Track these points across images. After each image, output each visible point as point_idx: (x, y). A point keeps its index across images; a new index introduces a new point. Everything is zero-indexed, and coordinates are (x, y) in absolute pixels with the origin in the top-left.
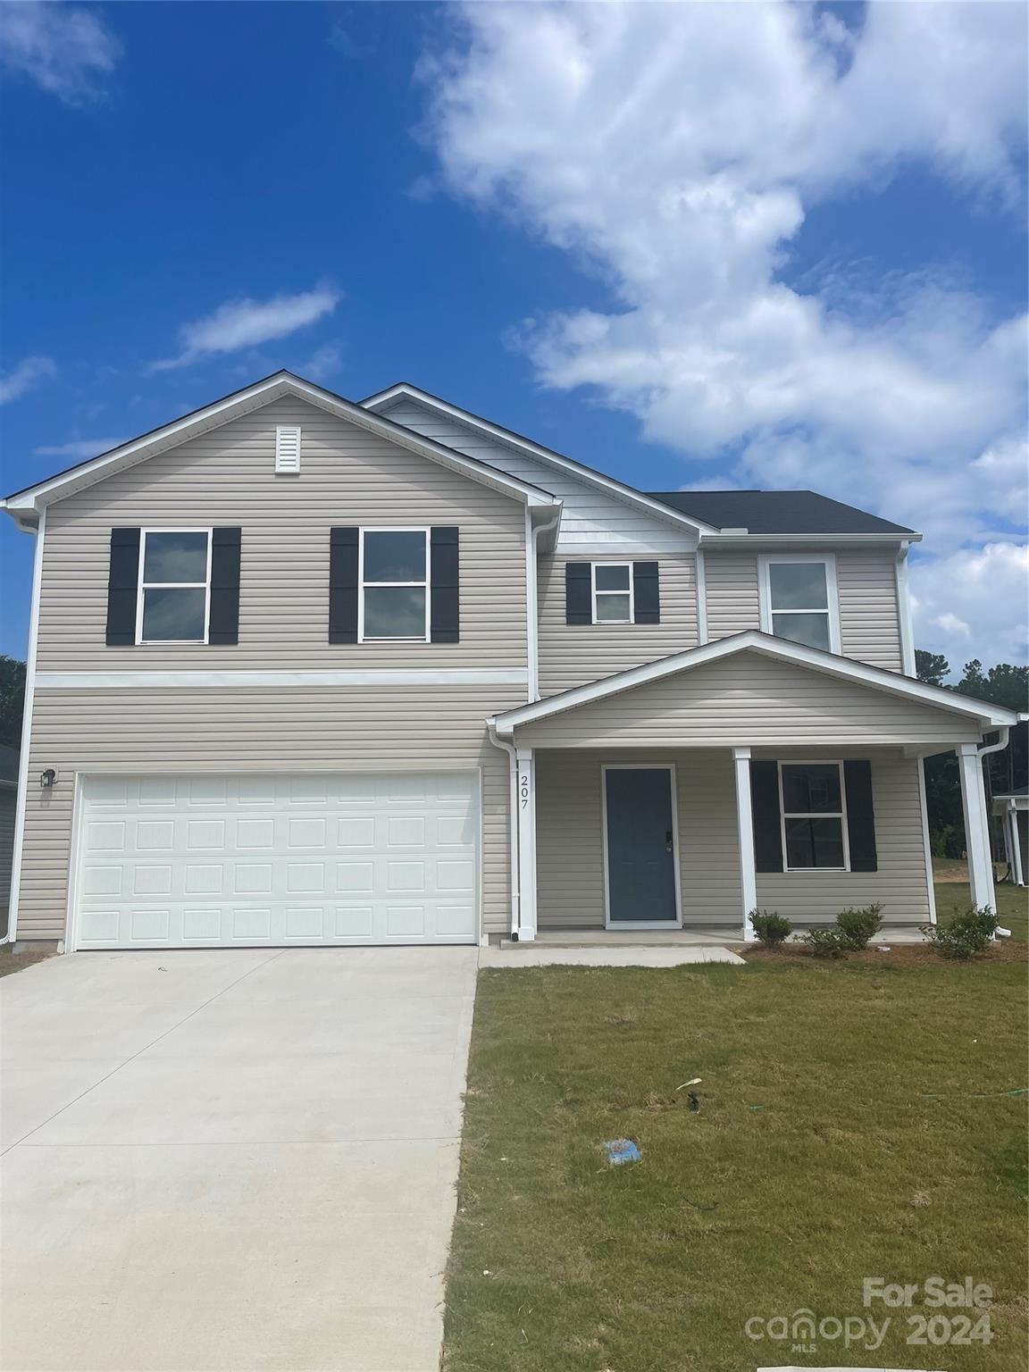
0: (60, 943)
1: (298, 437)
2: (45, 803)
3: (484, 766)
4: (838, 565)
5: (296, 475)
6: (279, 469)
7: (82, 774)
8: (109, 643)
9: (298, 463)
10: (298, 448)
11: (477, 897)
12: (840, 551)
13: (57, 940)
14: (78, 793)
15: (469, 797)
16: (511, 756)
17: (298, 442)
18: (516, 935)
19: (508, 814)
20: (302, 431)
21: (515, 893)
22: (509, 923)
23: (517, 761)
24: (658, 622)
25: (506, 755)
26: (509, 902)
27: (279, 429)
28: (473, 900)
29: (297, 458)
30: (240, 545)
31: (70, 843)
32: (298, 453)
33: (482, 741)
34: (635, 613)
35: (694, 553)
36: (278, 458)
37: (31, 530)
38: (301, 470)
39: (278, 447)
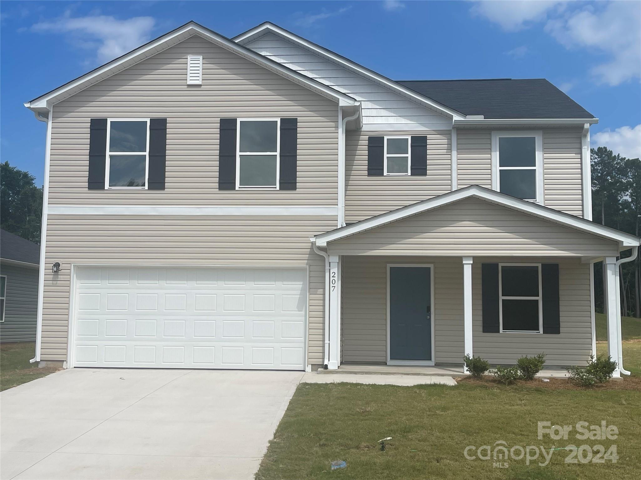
0: (65, 363)
1: (201, 62)
2: (55, 282)
3: (310, 265)
4: (544, 138)
5: (199, 86)
6: (189, 82)
7: (75, 265)
8: (90, 188)
9: (200, 78)
10: (201, 69)
11: (305, 343)
12: (546, 130)
13: (63, 361)
14: (73, 277)
15: (301, 283)
16: (326, 260)
17: (201, 65)
18: (326, 366)
19: (324, 294)
20: (203, 58)
21: (327, 341)
22: (323, 358)
23: (330, 263)
24: (425, 174)
25: (323, 259)
26: (324, 347)
27: (189, 57)
28: (303, 345)
29: (200, 75)
30: (166, 129)
31: (69, 305)
32: (200, 72)
33: (309, 250)
34: (411, 169)
35: (450, 130)
36: (189, 75)
37: (45, 119)
38: (202, 83)
39: (189, 68)
